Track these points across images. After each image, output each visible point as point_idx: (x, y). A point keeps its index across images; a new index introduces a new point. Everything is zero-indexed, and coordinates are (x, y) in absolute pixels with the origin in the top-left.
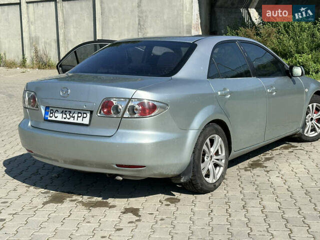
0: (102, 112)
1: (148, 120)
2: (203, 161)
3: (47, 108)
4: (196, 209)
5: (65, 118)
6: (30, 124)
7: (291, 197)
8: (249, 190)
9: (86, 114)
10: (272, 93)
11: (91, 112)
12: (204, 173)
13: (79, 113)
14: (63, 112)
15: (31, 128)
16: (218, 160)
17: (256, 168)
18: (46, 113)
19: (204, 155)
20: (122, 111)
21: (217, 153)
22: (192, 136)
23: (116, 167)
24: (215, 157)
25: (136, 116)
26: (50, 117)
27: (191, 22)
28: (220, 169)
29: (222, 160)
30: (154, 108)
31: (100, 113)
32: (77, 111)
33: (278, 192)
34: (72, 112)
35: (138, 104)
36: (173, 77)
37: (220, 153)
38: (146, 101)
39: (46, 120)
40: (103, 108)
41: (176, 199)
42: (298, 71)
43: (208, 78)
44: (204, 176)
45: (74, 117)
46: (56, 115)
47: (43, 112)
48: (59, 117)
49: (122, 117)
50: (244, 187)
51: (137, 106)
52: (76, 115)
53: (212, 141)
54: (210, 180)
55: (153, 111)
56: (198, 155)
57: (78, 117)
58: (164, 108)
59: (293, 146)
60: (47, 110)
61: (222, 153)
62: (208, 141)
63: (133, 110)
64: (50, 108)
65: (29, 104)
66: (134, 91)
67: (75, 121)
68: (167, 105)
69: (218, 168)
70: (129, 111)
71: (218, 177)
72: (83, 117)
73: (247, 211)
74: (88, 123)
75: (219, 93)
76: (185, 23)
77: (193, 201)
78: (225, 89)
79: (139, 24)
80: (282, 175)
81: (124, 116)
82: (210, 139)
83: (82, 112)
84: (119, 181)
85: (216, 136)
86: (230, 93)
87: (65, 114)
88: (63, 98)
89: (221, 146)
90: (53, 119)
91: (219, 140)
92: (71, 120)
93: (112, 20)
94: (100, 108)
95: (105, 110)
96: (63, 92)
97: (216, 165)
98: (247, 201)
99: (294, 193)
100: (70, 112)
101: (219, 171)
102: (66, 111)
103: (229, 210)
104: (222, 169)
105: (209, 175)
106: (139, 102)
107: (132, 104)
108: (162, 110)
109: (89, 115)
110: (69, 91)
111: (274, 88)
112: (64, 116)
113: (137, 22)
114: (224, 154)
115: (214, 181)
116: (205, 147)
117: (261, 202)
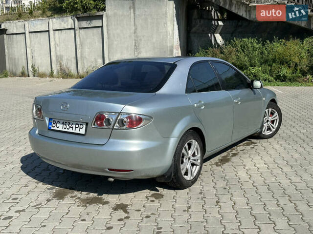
0: (96, 124)
1: (135, 131)
2: (182, 162)
3: (50, 119)
4: (177, 205)
5: (65, 129)
6: (37, 132)
7: (256, 192)
8: (221, 185)
9: (82, 125)
10: (237, 102)
11: (87, 124)
12: (183, 172)
13: (76, 124)
14: (63, 123)
15: (39, 135)
16: (195, 160)
17: (225, 163)
18: (50, 123)
19: (183, 157)
20: (112, 123)
21: (194, 155)
22: (173, 142)
23: (108, 170)
24: (192, 158)
25: (124, 128)
26: (53, 127)
27: (173, 44)
28: (196, 168)
29: (198, 160)
30: (140, 120)
31: (94, 125)
32: (75, 123)
33: (245, 187)
34: (71, 124)
35: (126, 118)
36: (157, 93)
37: (196, 154)
38: (133, 115)
39: (50, 129)
40: (96, 121)
41: (160, 194)
42: (257, 84)
43: (186, 93)
44: (183, 174)
45: (72, 128)
46: (58, 125)
47: (47, 122)
48: (61, 127)
49: (113, 129)
50: (217, 182)
51: (125, 119)
52: (74, 126)
53: (190, 145)
54: (188, 178)
55: (140, 124)
56: (178, 157)
57: (76, 127)
58: (149, 120)
59: (253, 143)
60: (51, 121)
61: (198, 154)
62: (186, 145)
63: (122, 123)
64: (53, 120)
65: (37, 115)
66: (123, 106)
67: (74, 131)
68: (152, 118)
69: (195, 167)
70: (118, 123)
71: (195, 174)
72: (80, 128)
73: (220, 207)
74: (84, 133)
75: (195, 105)
76: (169, 45)
77: (174, 197)
78: (200, 102)
79: (135, 45)
80: (247, 170)
81: (115, 128)
82: (188, 144)
83: (79, 124)
84: (111, 182)
85: (194, 141)
86: (205, 105)
87: (65, 125)
88: (63, 112)
89: (197, 149)
90: (55, 128)
91: (195, 144)
92: (70, 130)
93: (115, 43)
94: (94, 120)
95: (99, 123)
96: (63, 107)
97: (193, 165)
98: (220, 196)
99: (258, 189)
100: (69, 123)
101: (196, 169)
102: (66, 122)
103: (205, 206)
104: (198, 167)
105: (188, 173)
106: (127, 116)
107: (122, 118)
108: (147, 122)
109: (84, 126)
110: (68, 105)
111: (239, 99)
112: (65, 126)
113: (134, 44)
114: (199, 155)
115: (192, 178)
116: (184, 151)
117: (232, 198)
